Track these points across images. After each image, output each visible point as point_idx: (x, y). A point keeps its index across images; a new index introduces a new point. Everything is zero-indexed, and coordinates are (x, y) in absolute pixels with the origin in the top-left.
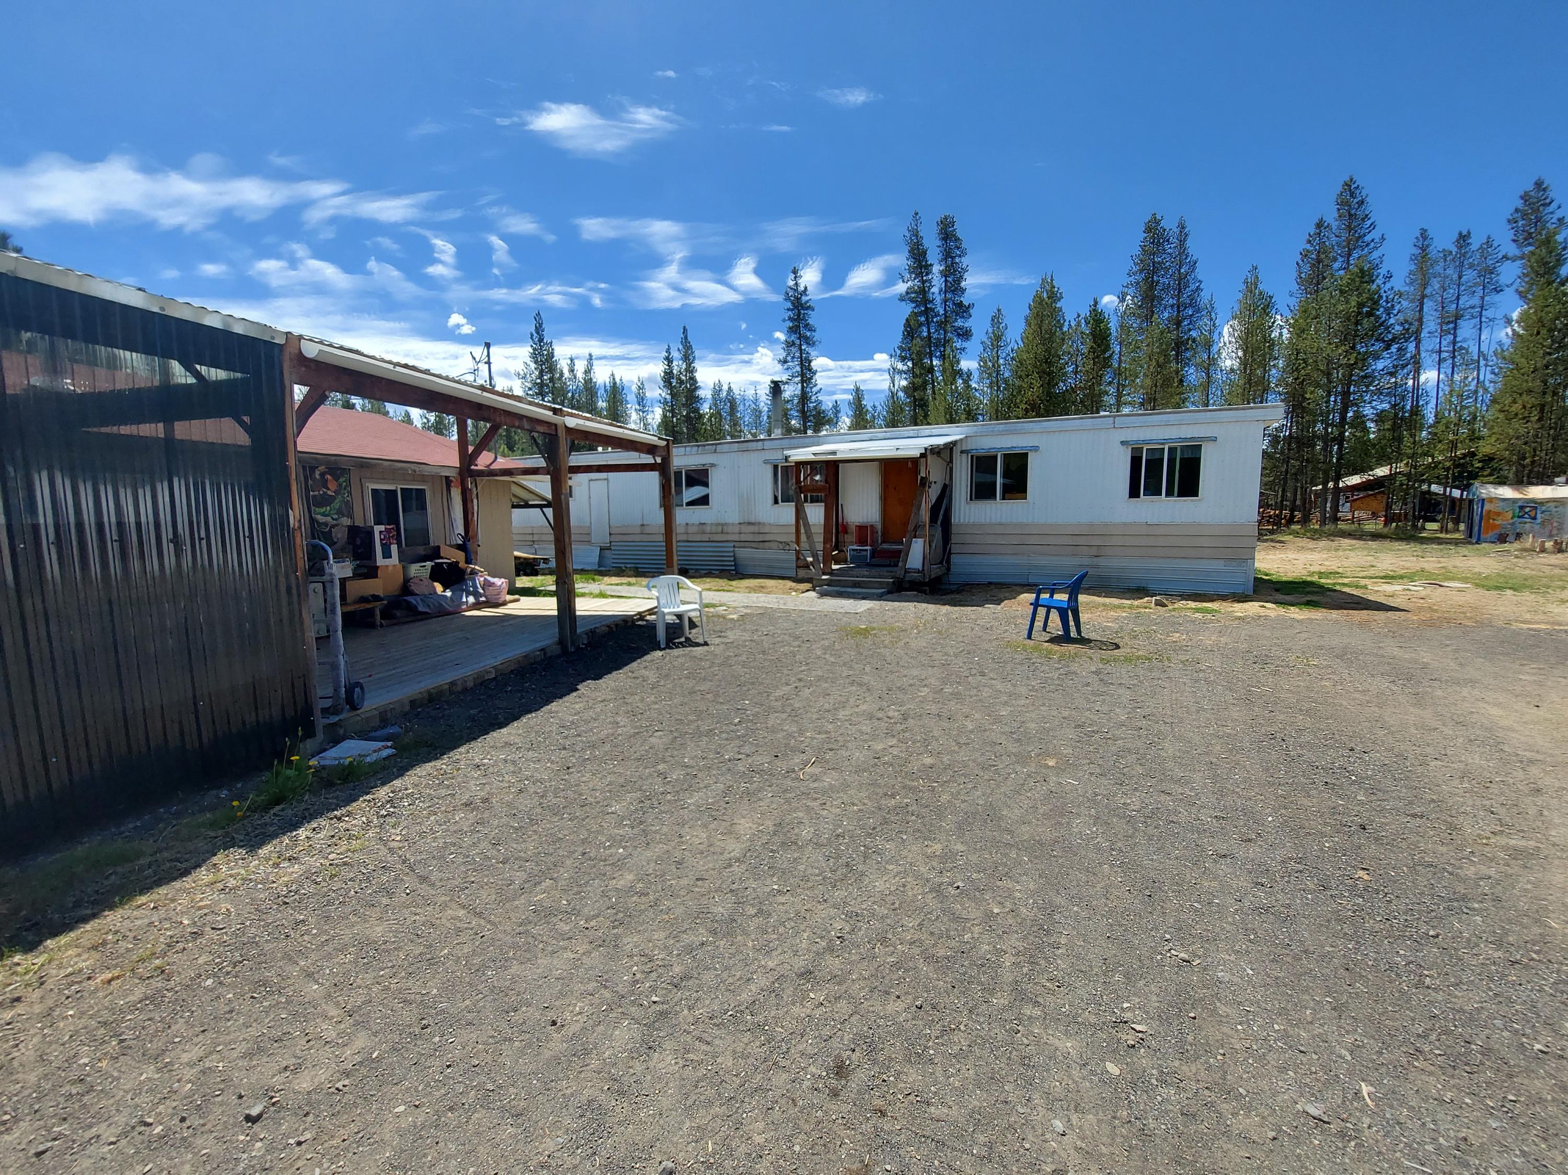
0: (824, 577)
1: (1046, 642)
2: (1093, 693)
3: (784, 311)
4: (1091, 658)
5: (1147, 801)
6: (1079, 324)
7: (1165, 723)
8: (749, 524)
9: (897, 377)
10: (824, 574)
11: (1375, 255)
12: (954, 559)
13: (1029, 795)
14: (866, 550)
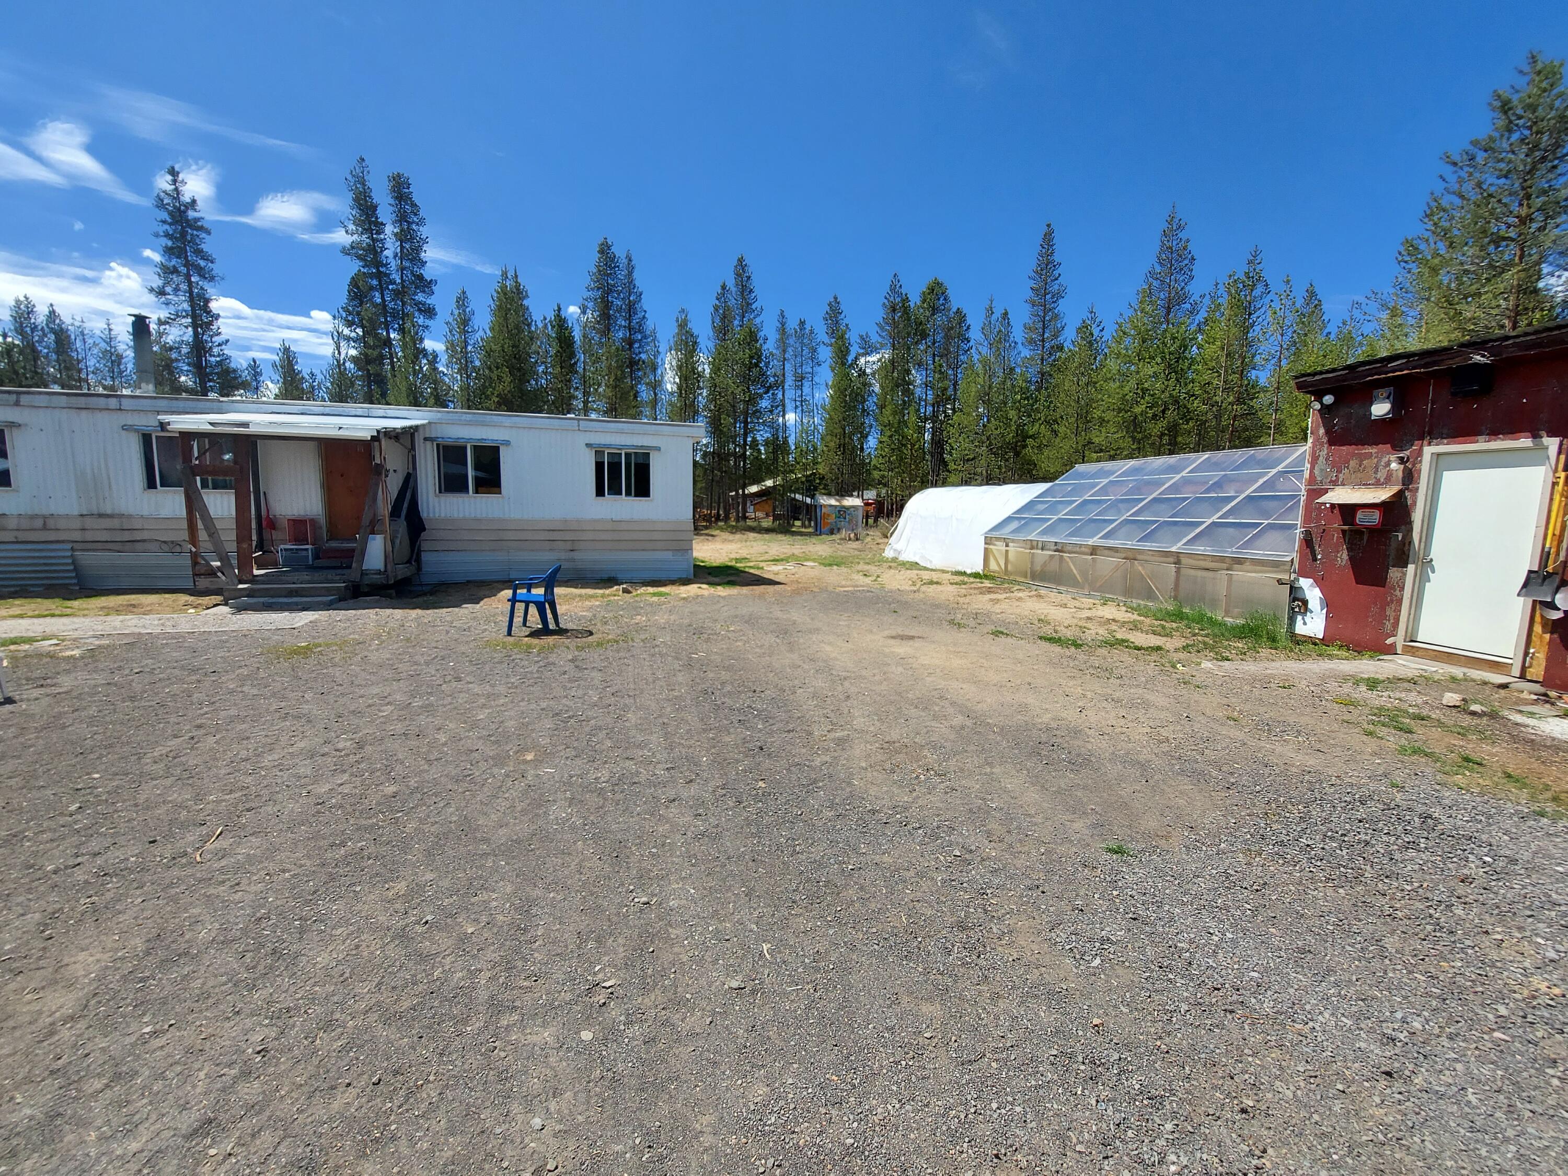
0: (241, 586)
1: (526, 636)
2: (570, 681)
3: (156, 222)
4: (568, 648)
5: (615, 770)
6: (545, 326)
7: (629, 696)
8: (101, 516)
9: (343, 344)
10: (241, 582)
11: (758, 320)
12: (425, 557)
13: (507, 795)
14: (307, 550)
